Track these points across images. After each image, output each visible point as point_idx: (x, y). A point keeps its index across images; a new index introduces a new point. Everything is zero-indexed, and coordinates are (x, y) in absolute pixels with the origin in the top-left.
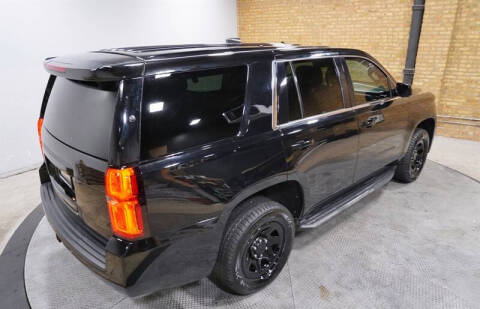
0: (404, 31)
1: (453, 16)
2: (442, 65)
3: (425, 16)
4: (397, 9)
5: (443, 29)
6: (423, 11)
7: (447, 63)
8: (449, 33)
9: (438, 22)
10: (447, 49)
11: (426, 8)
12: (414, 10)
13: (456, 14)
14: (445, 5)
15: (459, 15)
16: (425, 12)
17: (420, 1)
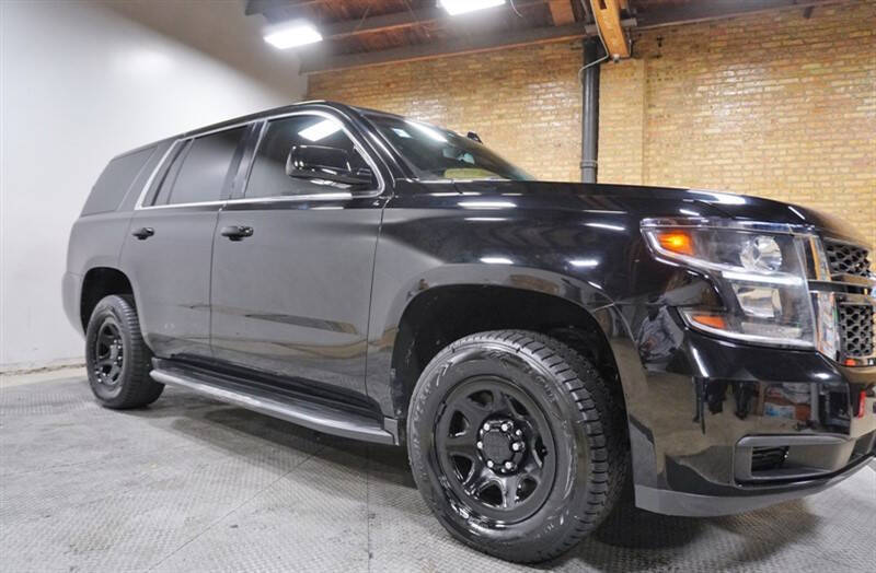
3: (600, 178)
4: (559, 169)
6: (596, 169)
11: (600, 166)
12: (582, 168)
13: (643, 175)
14: (625, 162)
15: (646, 178)
16: (599, 171)
17: (591, 156)
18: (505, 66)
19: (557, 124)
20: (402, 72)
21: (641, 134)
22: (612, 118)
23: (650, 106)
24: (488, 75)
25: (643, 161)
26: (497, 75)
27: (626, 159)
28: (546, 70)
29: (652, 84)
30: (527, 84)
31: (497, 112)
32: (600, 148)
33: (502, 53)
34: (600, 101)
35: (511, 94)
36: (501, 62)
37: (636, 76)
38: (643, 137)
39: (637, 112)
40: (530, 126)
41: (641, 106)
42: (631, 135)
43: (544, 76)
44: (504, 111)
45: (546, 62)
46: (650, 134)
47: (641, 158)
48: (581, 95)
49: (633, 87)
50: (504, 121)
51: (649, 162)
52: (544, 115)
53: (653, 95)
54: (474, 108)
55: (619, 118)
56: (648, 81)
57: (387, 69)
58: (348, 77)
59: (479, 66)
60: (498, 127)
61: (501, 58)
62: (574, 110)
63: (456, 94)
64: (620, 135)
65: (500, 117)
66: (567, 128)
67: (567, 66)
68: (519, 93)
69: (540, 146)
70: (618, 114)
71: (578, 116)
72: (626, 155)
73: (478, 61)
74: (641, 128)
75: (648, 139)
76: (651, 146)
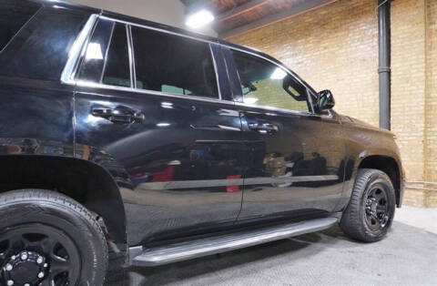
0: (374, 94)
1: (423, 74)
2: (421, 125)
3: (392, 78)
4: (364, 75)
5: (414, 88)
6: (389, 73)
7: (426, 123)
8: (422, 91)
9: (407, 82)
10: (422, 108)
11: (392, 70)
12: (379, 73)
13: (425, 72)
14: (411, 65)
15: (429, 74)
16: (392, 74)
17: (385, 64)
18: (326, 17)
19: (361, 47)
20: (268, 31)
21: (423, 44)
22: (400, 36)
23: (431, 24)
24: (317, 24)
25: (426, 62)
26: (322, 23)
27: (412, 62)
28: (354, 13)
29: (432, 7)
30: (341, 25)
31: (323, 45)
32: (392, 57)
33: (325, 8)
34: (391, 26)
35: (330, 33)
36: (325, 14)
37: (418, 5)
38: (426, 46)
39: (419, 30)
40: (343, 51)
41: (423, 24)
42: (415, 46)
43: (352, 17)
44: (327, 44)
45: (354, 8)
46: (431, 42)
47: (423, 61)
48: (377, 25)
49: (415, 13)
50: (327, 51)
51: (430, 63)
52: (354, 42)
53: (432, 15)
54: (308, 45)
55: (405, 36)
56: (429, 6)
57: (261, 31)
58: (241, 39)
59: (311, 20)
60: (324, 54)
61: (324, 12)
62: (374, 36)
63: (298, 39)
64: (407, 47)
65: (325, 48)
66: (369, 49)
67: (368, 8)
68: (336, 32)
69: (352, 62)
70: (405, 33)
71: (376, 39)
72: (411, 60)
73: (311, 17)
74: (423, 40)
75: (430, 47)
76: (433, 52)
